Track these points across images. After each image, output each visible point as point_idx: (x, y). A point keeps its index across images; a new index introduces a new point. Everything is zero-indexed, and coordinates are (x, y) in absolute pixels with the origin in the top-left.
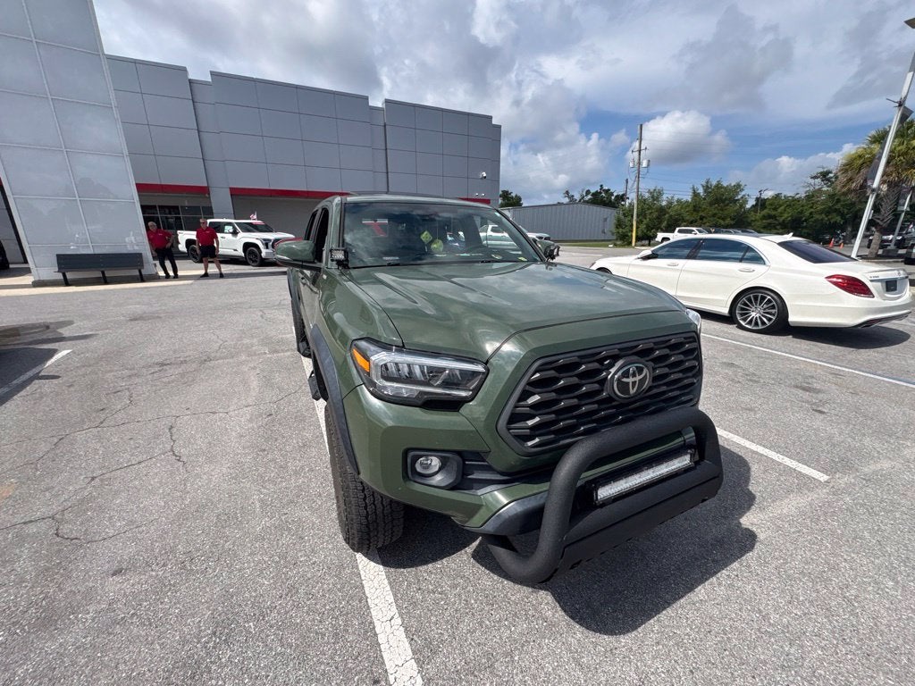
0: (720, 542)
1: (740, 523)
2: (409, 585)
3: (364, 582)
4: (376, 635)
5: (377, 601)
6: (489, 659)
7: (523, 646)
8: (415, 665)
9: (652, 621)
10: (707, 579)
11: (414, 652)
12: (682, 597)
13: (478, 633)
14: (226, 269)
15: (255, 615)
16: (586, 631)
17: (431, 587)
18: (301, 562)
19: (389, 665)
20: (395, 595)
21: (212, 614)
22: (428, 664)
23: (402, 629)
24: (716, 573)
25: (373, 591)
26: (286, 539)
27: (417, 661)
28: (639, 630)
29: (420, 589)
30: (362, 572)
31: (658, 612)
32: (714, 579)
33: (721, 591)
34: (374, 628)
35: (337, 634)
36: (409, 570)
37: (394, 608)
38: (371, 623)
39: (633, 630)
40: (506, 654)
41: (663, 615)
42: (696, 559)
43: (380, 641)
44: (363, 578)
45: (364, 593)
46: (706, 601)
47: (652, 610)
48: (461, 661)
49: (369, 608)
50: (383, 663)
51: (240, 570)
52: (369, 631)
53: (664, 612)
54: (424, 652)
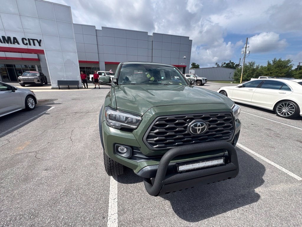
0: (243, 196)
1: (254, 191)
2: (124, 189)
3: (110, 186)
4: (108, 203)
5: (112, 192)
6: (141, 219)
7: (155, 218)
8: (117, 215)
9: (205, 220)
10: (233, 209)
11: (118, 211)
12: (221, 214)
13: (141, 210)
14: (101, 86)
15: (76, 189)
16: (179, 218)
17: (130, 191)
18: (94, 176)
19: (109, 214)
20: (118, 192)
21: (65, 186)
22: (121, 216)
23: (117, 203)
24: (237, 208)
25: (112, 189)
26: (92, 168)
27: (118, 214)
28: (199, 222)
29: (126, 191)
30: (111, 183)
31: (209, 217)
32: (236, 210)
33: (238, 215)
34: (109, 201)
35: (97, 200)
36: (125, 184)
37: (117, 196)
38: (108, 199)
39: (197, 222)
40: (148, 219)
41: (210, 219)
42: (231, 201)
43: (109, 205)
44: (110, 184)
45: (109, 189)
46: (230, 217)
47: (207, 216)
48: (132, 218)
49: (109, 194)
50: (108, 213)
51: (77, 175)
52: (107, 202)
53: (211, 218)
54: (121, 212)
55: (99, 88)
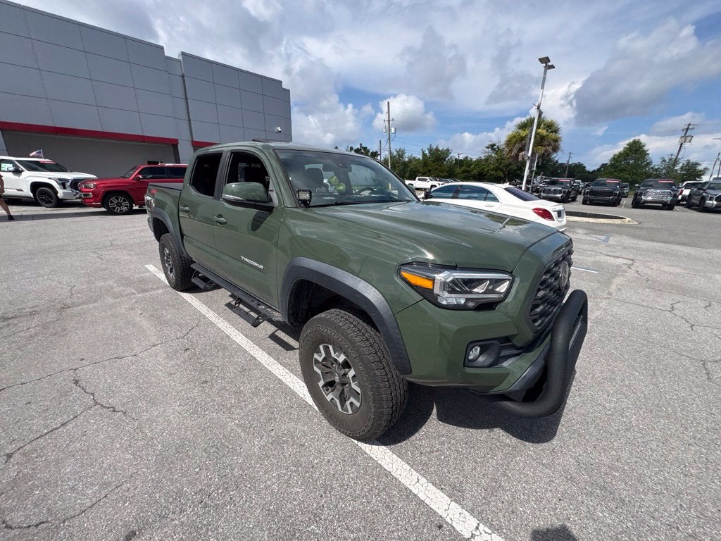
2: (412, 453)
3: (379, 462)
4: (416, 495)
5: (399, 472)
6: (496, 482)
7: (508, 466)
8: (457, 505)
11: (450, 496)
13: (479, 469)
14: (14, 210)
15: (310, 519)
16: (534, 444)
17: (428, 450)
18: (317, 464)
19: (440, 512)
20: (409, 464)
21: (270, 533)
22: (463, 500)
23: (430, 484)
25: (390, 465)
26: (289, 450)
27: (456, 501)
29: (421, 453)
30: (372, 456)
33: (578, 399)
34: (411, 491)
35: (388, 506)
36: (404, 442)
37: (414, 473)
38: (406, 489)
40: (504, 474)
43: (422, 498)
44: (376, 459)
45: (385, 470)
46: (575, 407)
48: (481, 490)
49: (396, 479)
50: (435, 512)
51: (266, 488)
52: (409, 495)
54: (456, 494)
55: (11, 218)
